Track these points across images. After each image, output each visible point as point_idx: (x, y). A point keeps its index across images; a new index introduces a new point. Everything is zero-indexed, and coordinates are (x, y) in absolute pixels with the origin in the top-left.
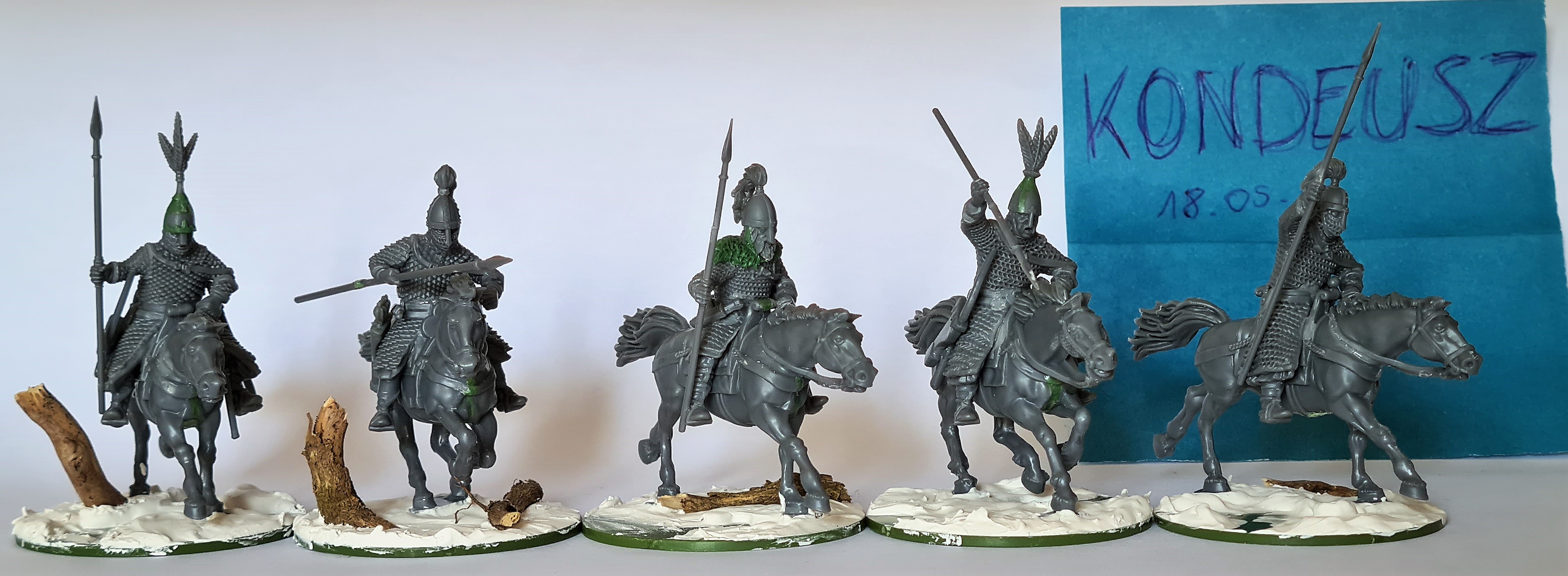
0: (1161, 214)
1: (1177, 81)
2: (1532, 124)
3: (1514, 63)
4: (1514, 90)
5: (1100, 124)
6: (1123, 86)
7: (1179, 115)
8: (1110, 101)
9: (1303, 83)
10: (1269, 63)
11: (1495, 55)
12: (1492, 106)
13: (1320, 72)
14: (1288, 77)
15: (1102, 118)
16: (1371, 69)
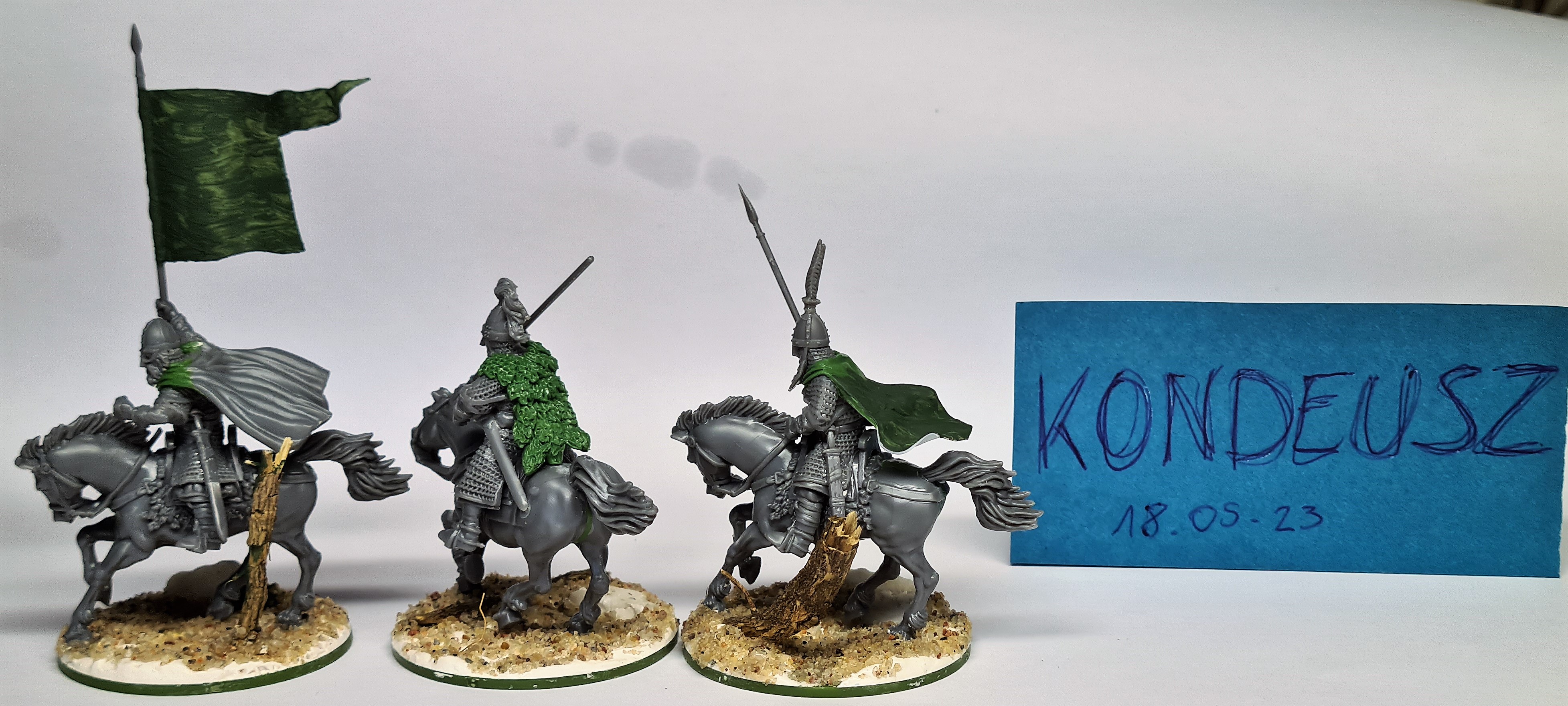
0: (1117, 530)
1: (1144, 384)
3: (1531, 377)
4: (1529, 408)
5: (1054, 431)
6: (1083, 389)
7: (1144, 423)
9: (1288, 391)
10: (1250, 366)
11: (1509, 366)
12: (1501, 424)
13: (1306, 378)
14: (1270, 382)
15: (1056, 425)
16: (1367, 376)
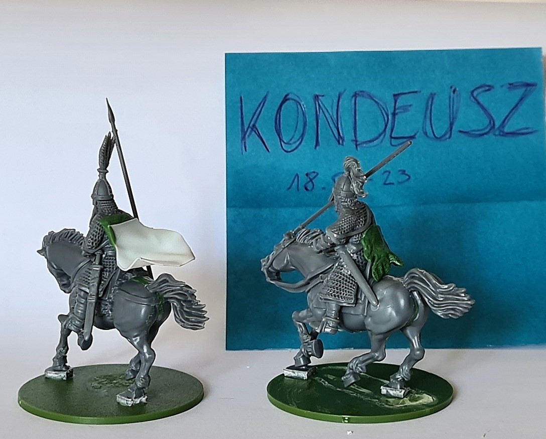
0: (289, 188)
1: (301, 101)
2: (534, 130)
3: (523, 90)
4: (523, 107)
5: (250, 130)
6: (265, 104)
7: (302, 124)
8: (257, 114)
9: (385, 103)
10: (362, 89)
11: (510, 84)
12: (508, 118)
13: (395, 95)
14: (374, 99)
15: (251, 125)
16: (429, 93)
